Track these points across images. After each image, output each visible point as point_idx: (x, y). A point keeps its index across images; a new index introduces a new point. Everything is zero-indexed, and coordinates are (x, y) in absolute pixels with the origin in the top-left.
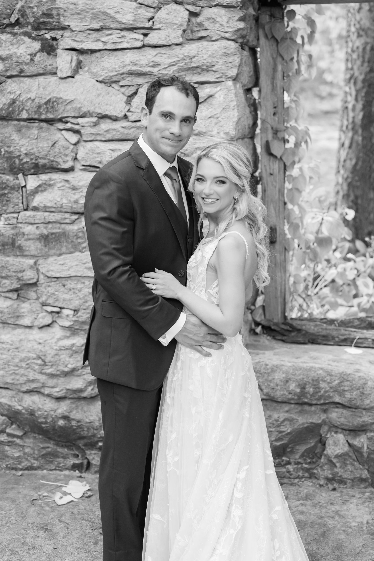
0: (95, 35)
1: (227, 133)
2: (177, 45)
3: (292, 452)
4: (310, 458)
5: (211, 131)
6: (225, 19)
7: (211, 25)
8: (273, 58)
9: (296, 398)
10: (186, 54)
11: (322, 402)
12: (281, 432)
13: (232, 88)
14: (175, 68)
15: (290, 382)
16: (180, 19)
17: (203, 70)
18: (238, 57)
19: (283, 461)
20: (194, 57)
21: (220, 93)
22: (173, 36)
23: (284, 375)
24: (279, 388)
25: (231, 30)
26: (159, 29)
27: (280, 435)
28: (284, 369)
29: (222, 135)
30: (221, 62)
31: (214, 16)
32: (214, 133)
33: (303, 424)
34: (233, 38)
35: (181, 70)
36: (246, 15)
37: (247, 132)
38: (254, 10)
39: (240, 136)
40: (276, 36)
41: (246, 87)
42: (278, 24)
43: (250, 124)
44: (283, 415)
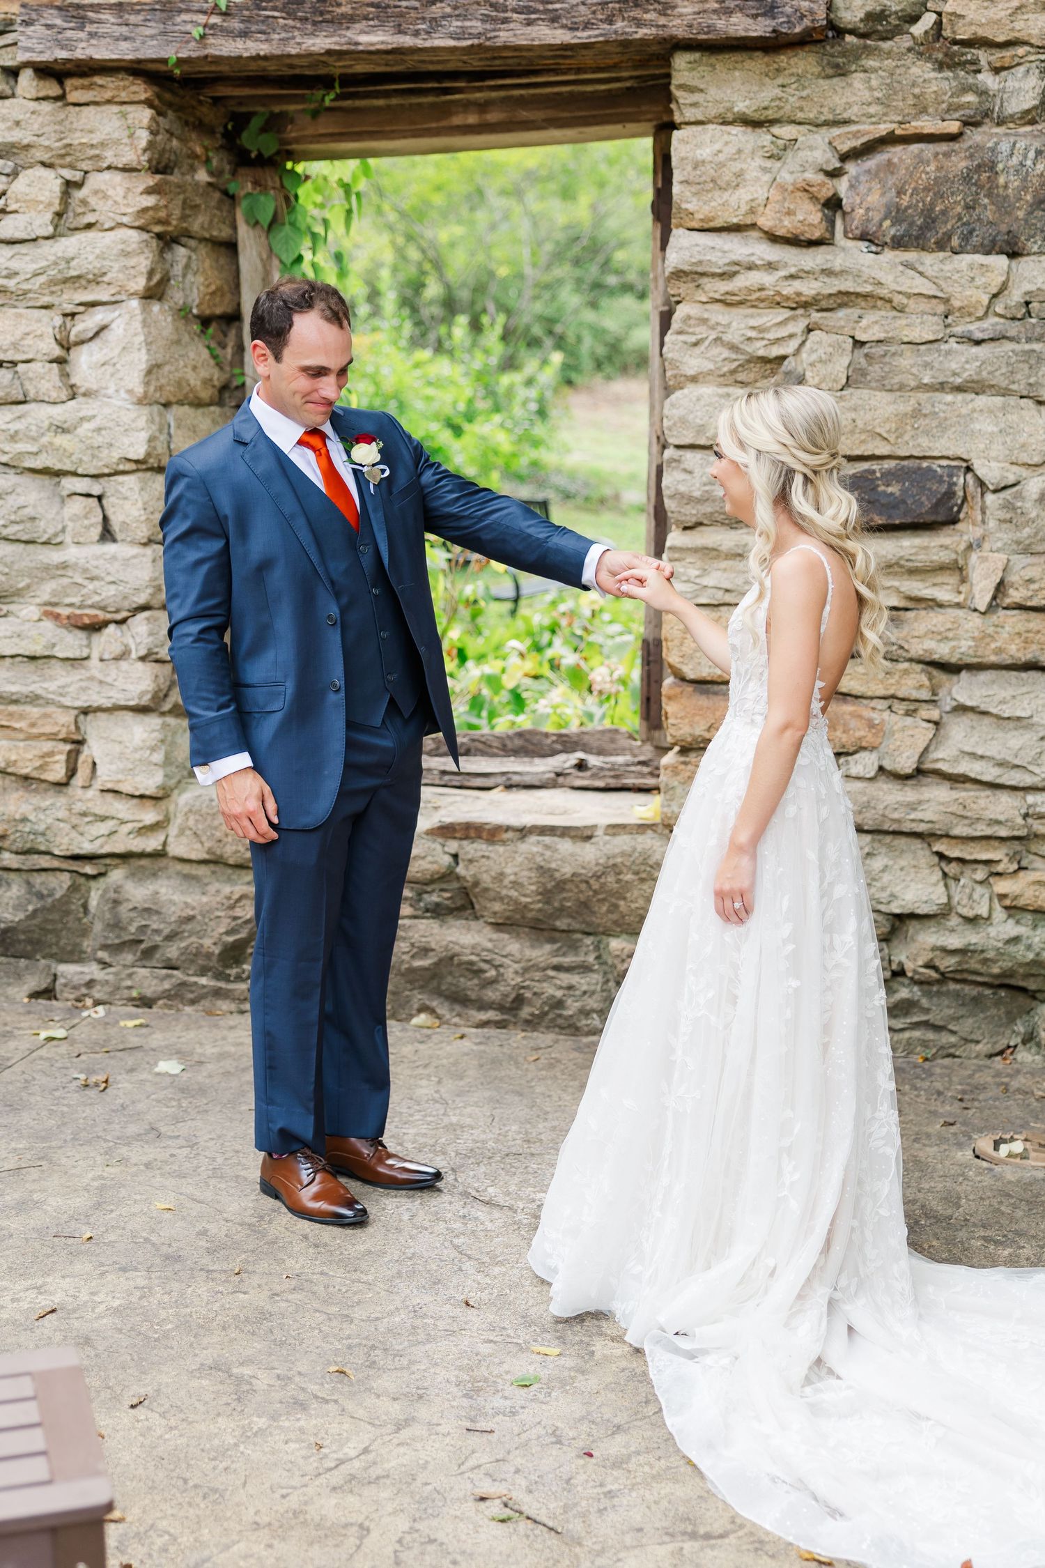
1: (130, 392)
2: (47, 238)
5: (106, 388)
6: (121, 191)
7: (101, 203)
8: (262, 260)
10: (60, 254)
12: (235, 918)
13: (138, 311)
14: (42, 279)
16: (47, 193)
17: (89, 282)
18: (147, 258)
19: (243, 972)
20: (73, 259)
21: (119, 320)
22: (37, 222)
24: (230, 839)
25: (130, 210)
26: (16, 212)
27: (234, 923)
29: (123, 394)
30: (116, 266)
31: (103, 187)
32: (111, 391)
34: (137, 224)
35: (53, 282)
36: (166, 182)
37: (205, 394)
38: (211, 173)
39: (173, 399)
40: (261, 221)
41: (195, 311)
42: (262, 198)
43: (211, 380)
44: (238, 890)
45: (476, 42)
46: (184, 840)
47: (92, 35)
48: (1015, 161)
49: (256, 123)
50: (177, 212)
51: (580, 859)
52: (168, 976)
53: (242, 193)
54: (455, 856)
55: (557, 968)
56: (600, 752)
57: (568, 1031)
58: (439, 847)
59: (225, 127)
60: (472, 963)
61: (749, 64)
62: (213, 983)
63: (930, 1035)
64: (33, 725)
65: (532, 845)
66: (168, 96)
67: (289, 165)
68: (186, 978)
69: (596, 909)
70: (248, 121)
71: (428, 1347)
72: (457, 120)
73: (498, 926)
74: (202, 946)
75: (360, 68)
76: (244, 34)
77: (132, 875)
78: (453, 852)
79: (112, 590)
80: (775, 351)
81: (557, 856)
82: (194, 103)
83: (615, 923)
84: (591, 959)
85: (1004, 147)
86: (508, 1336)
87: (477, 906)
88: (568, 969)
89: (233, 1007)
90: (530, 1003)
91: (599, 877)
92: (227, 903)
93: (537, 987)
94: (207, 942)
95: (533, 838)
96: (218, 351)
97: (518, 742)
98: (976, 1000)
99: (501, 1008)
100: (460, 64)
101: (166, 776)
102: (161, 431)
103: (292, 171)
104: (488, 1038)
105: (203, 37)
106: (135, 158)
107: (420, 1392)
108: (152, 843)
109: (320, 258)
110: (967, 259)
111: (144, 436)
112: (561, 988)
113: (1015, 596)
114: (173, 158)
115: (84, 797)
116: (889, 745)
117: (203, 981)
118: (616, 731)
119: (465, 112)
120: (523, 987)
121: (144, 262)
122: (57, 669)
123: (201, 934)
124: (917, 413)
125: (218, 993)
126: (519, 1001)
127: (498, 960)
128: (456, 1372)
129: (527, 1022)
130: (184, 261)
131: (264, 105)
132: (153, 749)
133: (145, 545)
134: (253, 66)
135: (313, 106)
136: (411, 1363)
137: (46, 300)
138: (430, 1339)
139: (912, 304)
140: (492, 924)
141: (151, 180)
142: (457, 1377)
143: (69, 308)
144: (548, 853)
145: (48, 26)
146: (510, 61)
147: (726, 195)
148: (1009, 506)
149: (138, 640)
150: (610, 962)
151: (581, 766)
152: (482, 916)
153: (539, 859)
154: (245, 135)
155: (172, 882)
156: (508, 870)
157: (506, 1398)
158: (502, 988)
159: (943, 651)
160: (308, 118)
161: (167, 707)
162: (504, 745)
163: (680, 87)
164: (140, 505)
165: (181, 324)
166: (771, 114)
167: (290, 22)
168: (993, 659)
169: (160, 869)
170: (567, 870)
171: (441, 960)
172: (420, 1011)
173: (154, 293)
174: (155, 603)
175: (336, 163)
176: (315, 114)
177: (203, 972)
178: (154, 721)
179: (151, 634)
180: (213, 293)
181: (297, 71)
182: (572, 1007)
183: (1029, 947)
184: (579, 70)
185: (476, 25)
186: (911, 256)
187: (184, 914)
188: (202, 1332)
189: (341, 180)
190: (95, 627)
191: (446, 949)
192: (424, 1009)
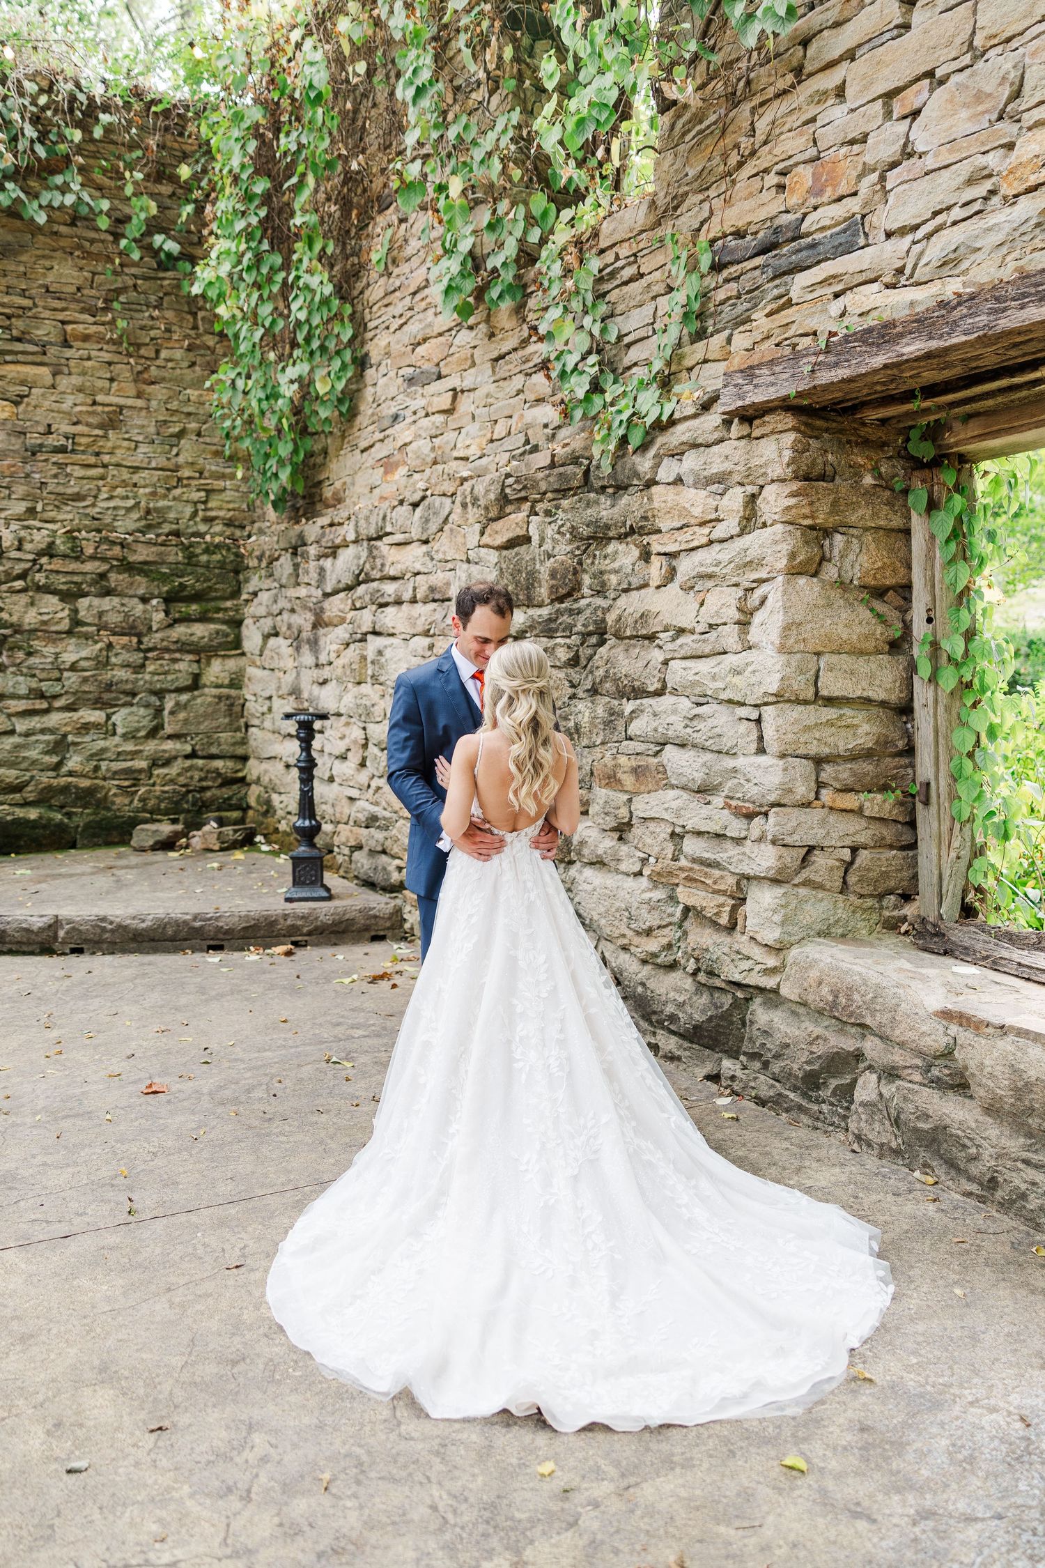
0: (677, 534)
1: (775, 644)
2: (737, 536)
3: (826, 1085)
5: (764, 642)
6: (774, 497)
7: (767, 507)
9: (829, 1007)
10: (742, 547)
11: (852, 1021)
12: (812, 1053)
13: (784, 584)
14: (732, 565)
15: (824, 985)
16: (739, 504)
17: (757, 565)
18: (790, 544)
19: (818, 1096)
20: (749, 549)
21: (773, 591)
22: (732, 526)
23: (819, 975)
25: (778, 510)
28: (822, 965)
29: (771, 646)
30: (769, 551)
31: (768, 496)
32: (765, 644)
33: (833, 1047)
34: (785, 520)
35: (738, 567)
36: (810, 487)
37: (869, 646)
38: (877, 478)
39: (826, 650)
41: (856, 583)
43: (873, 634)
44: (818, 1031)
45: (981, 333)
47: (756, 386)
49: (914, 436)
50: (825, 509)
52: (773, 1086)
54: (954, 1039)
55: (1026, 1162)
58: (941, 1029)
60: (958, 1137)
62: (799, 1100)
64: (715, 883)
65: (1006, 1044)
66: (815, 422)
68: (783, 1091)
70: (909, 435)
73: (985, 1110)
74: (793, 1068)
76: (836, 365)
77: (764, 1004)
78: (953, 1035)
79: (755, 790)
81: (1027, 1058)
87: (971, 1089)
88: (1038, 1166)
89: (810, 1122)
90: (1002, 1187)
92: (809, 1039)
93: (1008, 1174)
94: (796, 1067)
95: (1011, 1038)
96: (886, 613)
99: (980, 1184)
101: (782, 934)
104: (968, 1206)
105: (813, 371)
106: (780, 471)
108: (769, 982)
111: (780, 676)
112: (1027, 1181)
114: (830, 469)
115: (740, 941)
117: (792, 1096)
120: (997, 1171)
121: (785, 547)
122: (728, 845)
123: (793, 1059)
125: (800, 1108)
126: (994, 1183)
127: (979, 1141)
129: (1001, 1204)
130: (845, 545)
132: (775, 911)
133: (780, 757)
137: (735, 580)
140: (981, 1106)
141: (795, 486)
143: (747, 585)
144: (1019, 1054)
145: (735, 385)
149: (772, 829)
152: (975, 1098)
153: (1012, 1058)
156: (987, 1062)
158: (981, 1166)
161: (797, 880)
165: (836, 593)
167: (864, 349)
169: (777, 1004)
170: (1033, 1074)
171: (938, 1127)
172: (924, 1166)
173: (804, 570)
174: (789, 801)
177: (794, 1089)
178: (779, 891)
179: (779, 825)
180: (879, 569)
185: (983, 319)
187: (785, 1041)
190: (750, 816)
191: (941, 1119)
192: (926, 1165)
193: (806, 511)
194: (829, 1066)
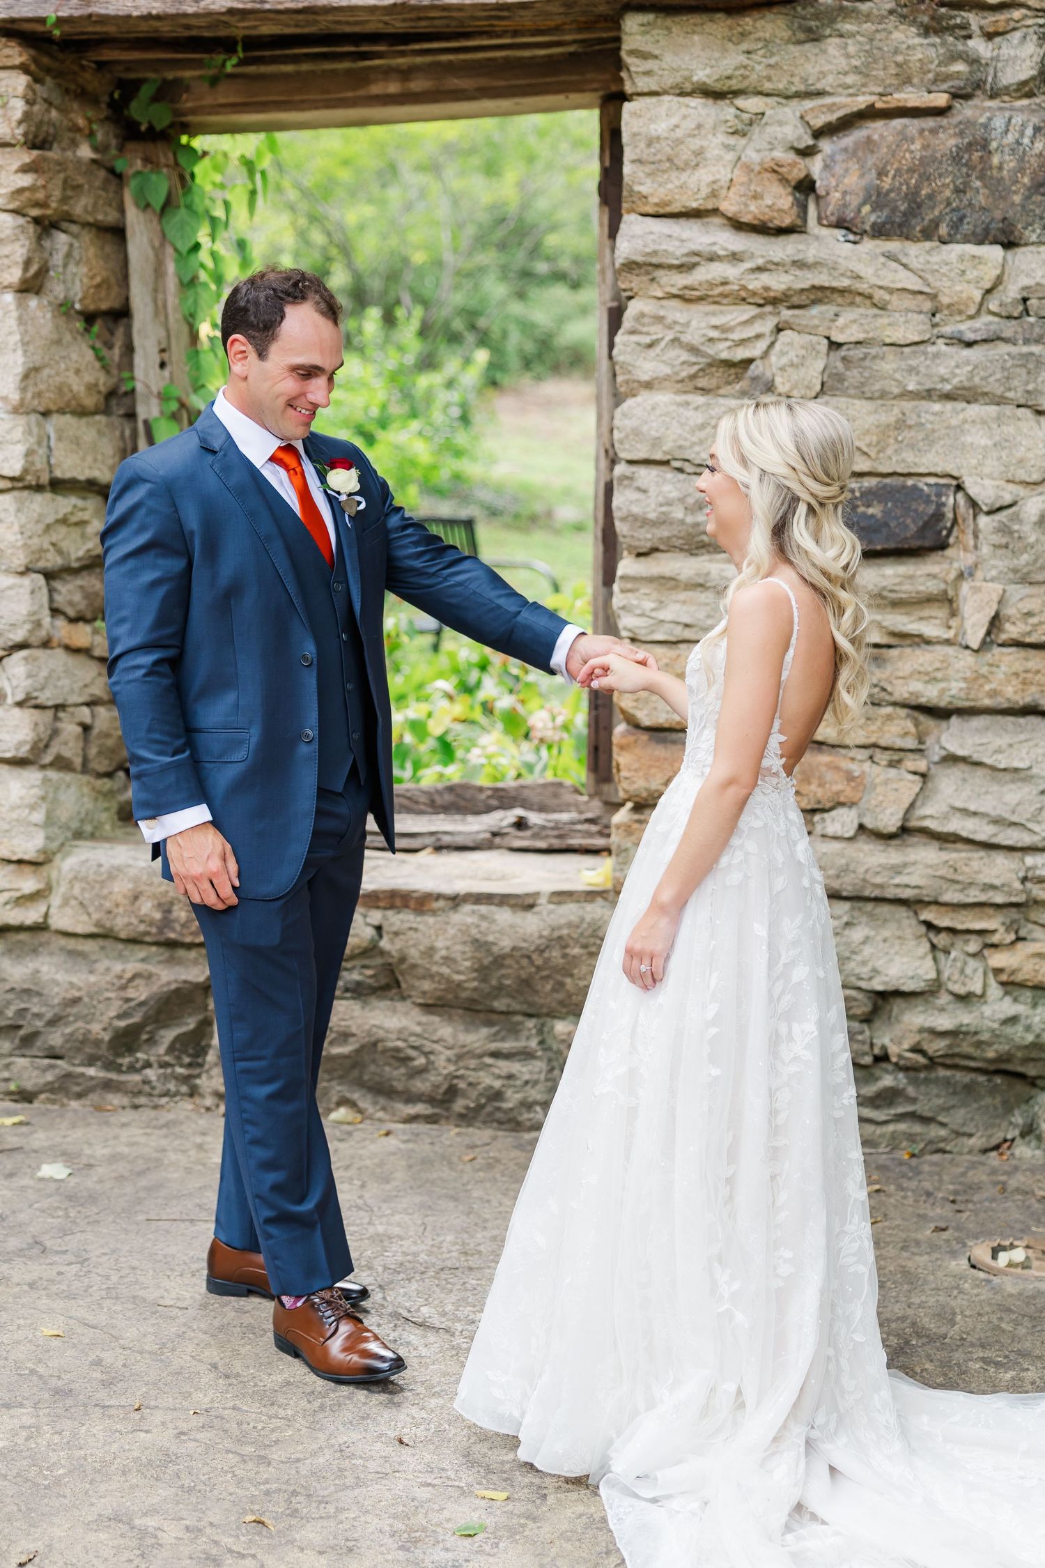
1: (3, 399)
3: (152, 1041)
4: (189, 1055)
8: (153, 248)
9: (154, 930)
12: (128, 1000)
13: (13, 307)
15: (142, 899)
18: (23, 246)
19: (137, 1060)
23: (130, 886)
24: (121, 910)
25: (3, 191)
27: (126, 1006)
33: (169, 983)
34: (11, 207)
36: (45, 159)
37: (90, 402)
38: (95, 149)
39: (53, 407)
40: (153, 203)
41: (78, 306)
42: (154, 177)
43: (96, 385)
44: (132, 967)
46: (69, 911)
48: (1010, 138)
49: (146, 91)
50: (57, 194)
51: (521, 931)
52: (51, 1067)
53: (131, 172)
54: (379, 929)
55: (496, 1055)
56: (542, 809)
57: (507, 1126)
59: (111, 95)
60: (397, 1050)
61: (710, 27)
62: (102, 1074)
63: (917, 1128)
65: (466, 916)
66: (45, 60)
67: (184, 139)
68: (71, 1069)
69: (539, 987)
70: (137, 89)
71: (357, 1492)
72: (376, 89)
73: (428, 1008)
74: (89, 1031)
75: (267, 29)
78: (376, 923)
80: (741, 354)
81: (494, 928)
82: (75, 68)
83: (561, 1003)
84: (533, 1044)
85: (999, 123)
86: (448, 1478)
87: (403, 985)
88: (508, 1056)
89: (125, 1101)
90: (464, 1095)
91: (542, 951)
92: (118, 983)
93: (472, 1076)
94: (96, 1028)
95: (467, 908)
96: (104, 352)
97: (448, 798)
98: (969, 1088)
99: (431, 1100)
100: (381, 25)
101: (47, 838)
102: (39, 443)
103: (188, 147)
104: (418, 1135)
106: (8, 131)
107: (350, 1544)
108: (31, 915)
109: (219, 247)
110: (957, 249)
111: (20, 449)
112: (499, 1077)
113: (1012, 631)
114: (52, 130)
116: (870, 800)
117: (91, 1072)
118: (560, 785)
119: (386, 80)
120: (457, 1077)
121: (19, 250)
123: (88, 1018)
124: (901, 425)
125: (108, 1086)
126: (452, 1092)
127: (428, 1046)
128: (391, 1521)
129: (462, 1117)
130: (65, 249)
131: (155, 71)
132: (33, 808)
133: (22, 574)
134: (144, 27)
135: (211, 72)
136: (338, 1510)
138: (359, 1482)
139: (895, 300)
140: (420, 1005)
141: (27, 157)
142: (391, 1526)
144: (484, 925)
146: (437, 23)
147: (684, 176)
148: (1004, 529)
149: (15, 683)
150: (555, 1047)
151: (520, 824)
152: (410, 996)
153: (474, 931)
154: (134, 105)
155: (55, 959)
156: (440, 944)
157: (447, 1550)
158: (433, 1078)
159: (930, 694)
160: (206, 85)
161: (48, 758)
162: (433, 801)
163: (632, 53)
164: (16, 528)
165: (62, 321)
166: (735, 84)
168: (987, 702)
169: (41, 945)
170: (506, 944)
171: (363, 1047)
172: (339, 1104)
173: (31, 286)
174: (34, 640)
175: (238, 137)
176: (214, 81)
177: (91, 1062)
178: (33, 776)
179: (29, 676)
180: (98, 286)
181: (194, 33)
182: (512, 1098)
183: (1028, 1028)
184: (516, 33)
186: (894, 246)
187: (69, 996)
188: (98, 1477)
189: (243, 157)
191: (369, 1033)
192: (343, 1102)
193: (40, 195)
194: (159, 1012)
